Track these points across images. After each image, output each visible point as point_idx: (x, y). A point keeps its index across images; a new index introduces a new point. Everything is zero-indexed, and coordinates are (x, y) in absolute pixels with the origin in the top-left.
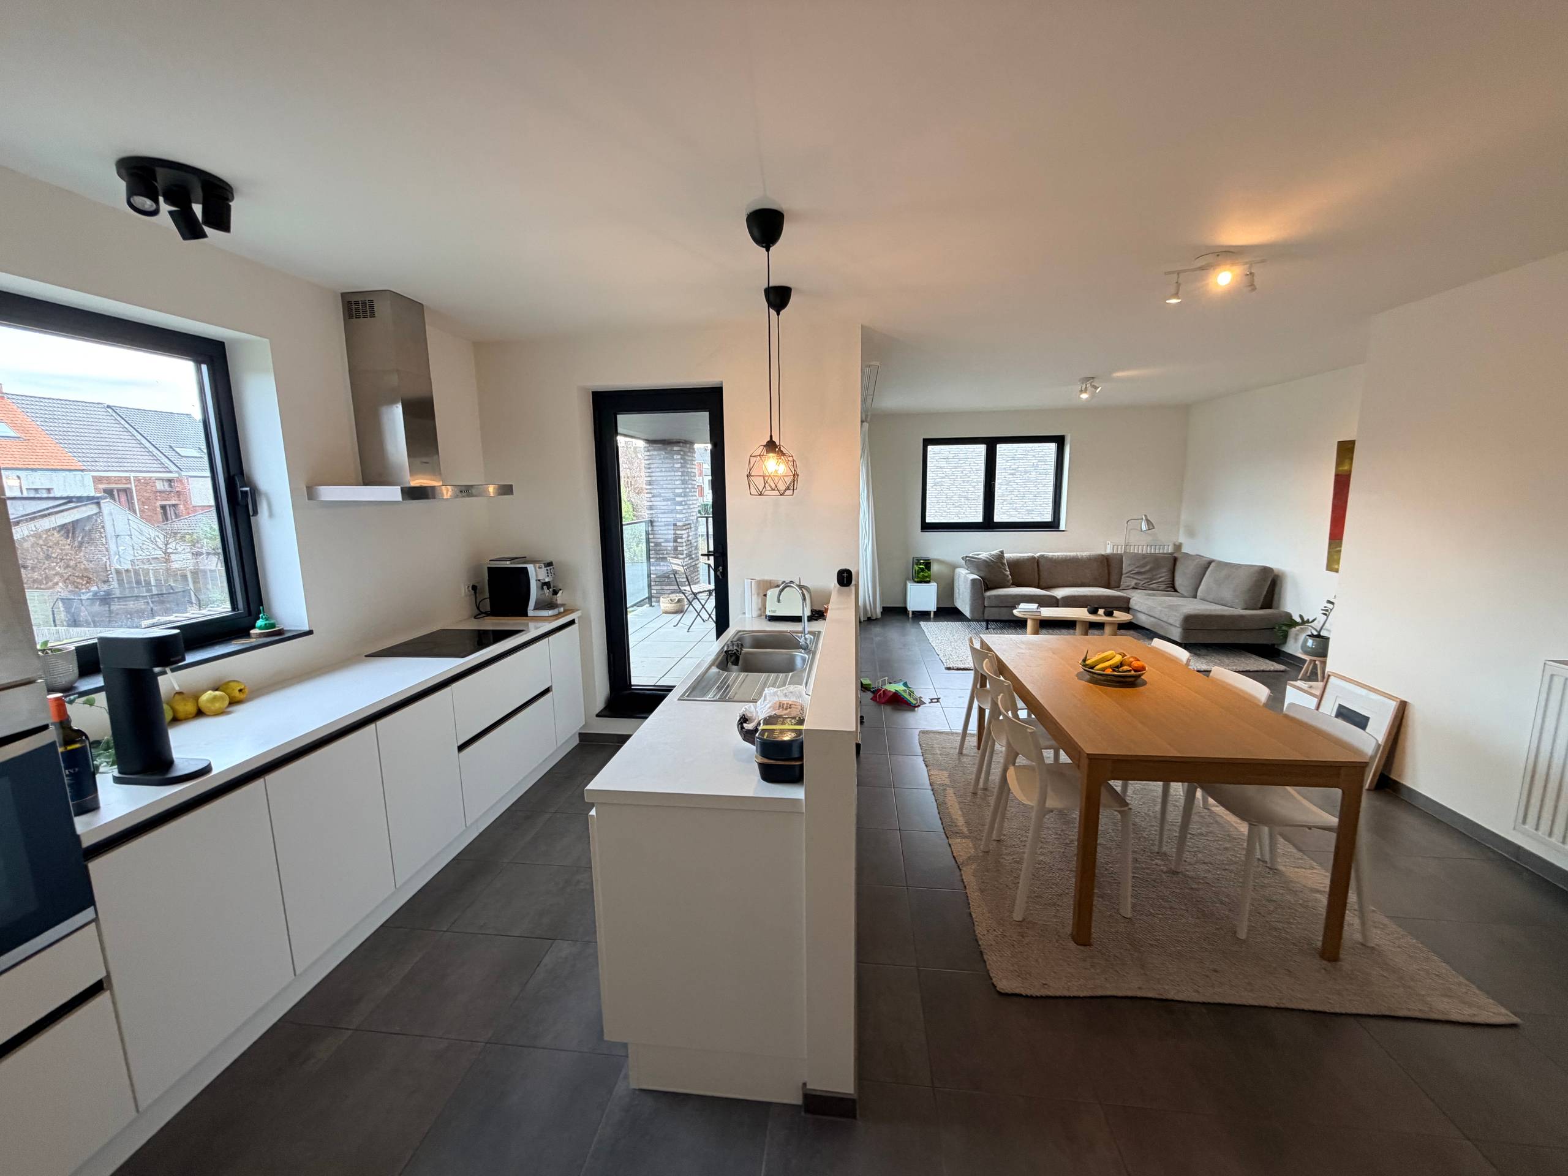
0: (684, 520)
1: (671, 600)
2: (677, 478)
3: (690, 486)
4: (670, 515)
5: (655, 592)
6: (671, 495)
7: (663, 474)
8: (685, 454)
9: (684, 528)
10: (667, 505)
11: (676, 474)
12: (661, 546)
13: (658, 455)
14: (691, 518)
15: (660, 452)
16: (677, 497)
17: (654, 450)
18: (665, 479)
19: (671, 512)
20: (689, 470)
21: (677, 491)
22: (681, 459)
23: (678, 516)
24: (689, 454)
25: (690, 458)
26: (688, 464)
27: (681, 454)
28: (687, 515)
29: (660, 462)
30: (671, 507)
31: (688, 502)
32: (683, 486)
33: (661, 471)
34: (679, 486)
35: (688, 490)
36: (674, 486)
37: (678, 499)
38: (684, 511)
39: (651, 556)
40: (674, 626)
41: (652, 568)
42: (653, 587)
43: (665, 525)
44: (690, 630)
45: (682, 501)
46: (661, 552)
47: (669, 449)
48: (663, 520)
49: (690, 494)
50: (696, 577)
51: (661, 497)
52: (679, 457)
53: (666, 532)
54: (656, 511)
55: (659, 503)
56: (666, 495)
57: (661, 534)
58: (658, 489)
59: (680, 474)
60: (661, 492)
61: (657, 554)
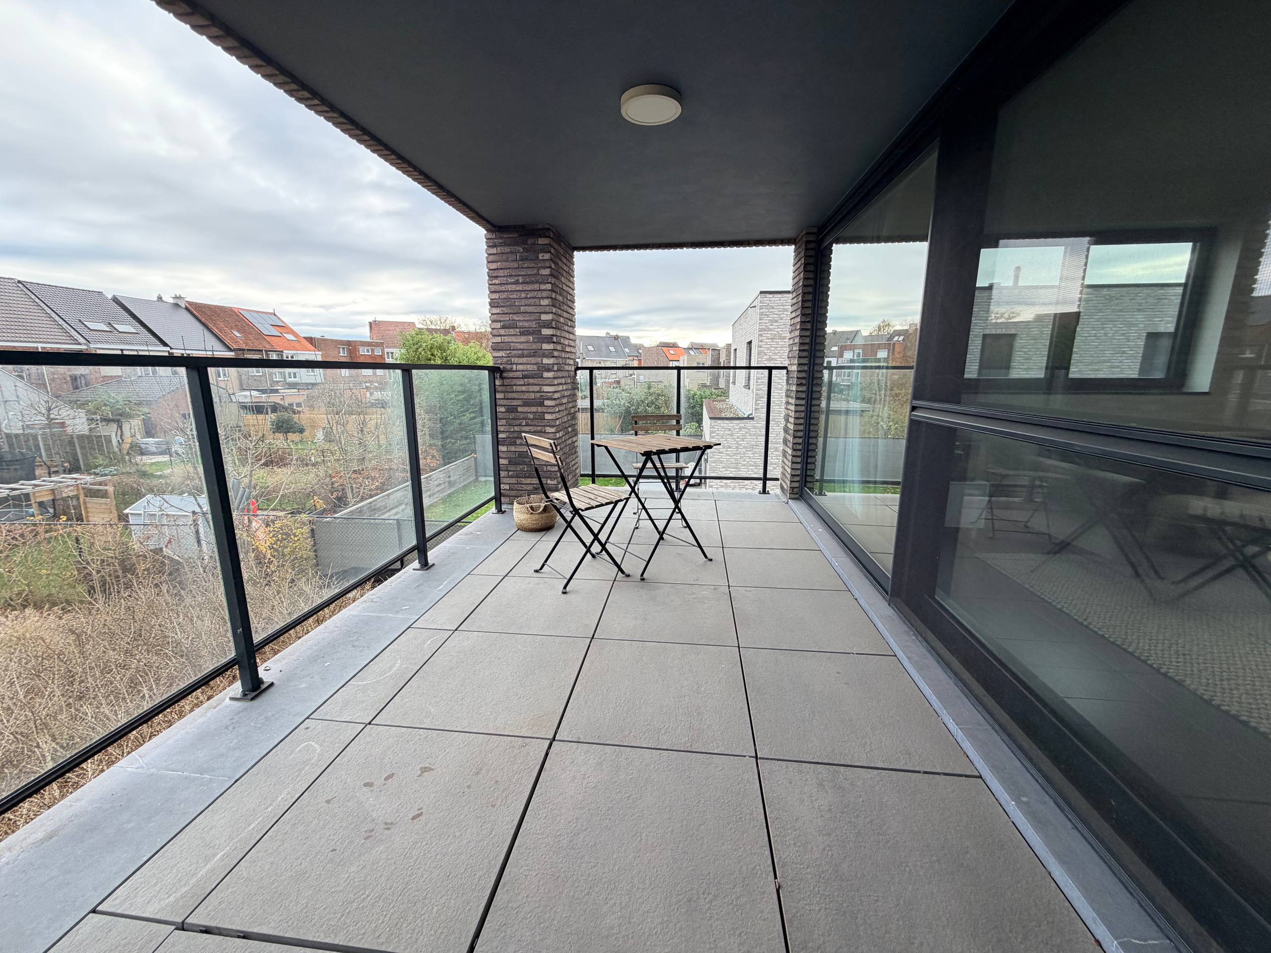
0: (555, 368)
1: (532, 508)
2: (544, 294)
3: (565, 315)
4: (533, 360)
5: (507, 487)
6: (533, 324)
7: (519, 287)
8: (559, 256)
9: (556, 382)
10: (526, 342)
11: (543, 287)
12: (517, 412)
13: (512, 252)
14: (567, 368)
15: (513, 248)
16: (544, 327)
17: (505, 244)
18: (523, 295)
19: (534, 354)
20: (564, 287)
21: (544, 317)
23: (546, 361)
26: (563, 275)
28: (560, 361)
29: (516, 265)
30: (534, 346)
31: (562, 341)
32: (553, 311)
33: (517, 283)
34: (547, 309)
35: (562, 320)
36: (539, 309)
37: (546, 332)
38: (556, 354)
39: (499, 428)
40: (536, 571)
41: (502, 448)
42: (503, 480)
43: (524, 377)
44: (568, 589)
46: (518, 422)
47: (530, 241)
48: (520, 367)
49: (566, 328)
50: (573, 463)
51: (516, 328)
52: (547, 256)
53: (524, 388)
54: (508, 352)
55: (513, 339)
56: (526, 324)
57: (517, 392)
58: (510, 313)
59: (549, 286)
60: (516, 318)
61: (510, 425)
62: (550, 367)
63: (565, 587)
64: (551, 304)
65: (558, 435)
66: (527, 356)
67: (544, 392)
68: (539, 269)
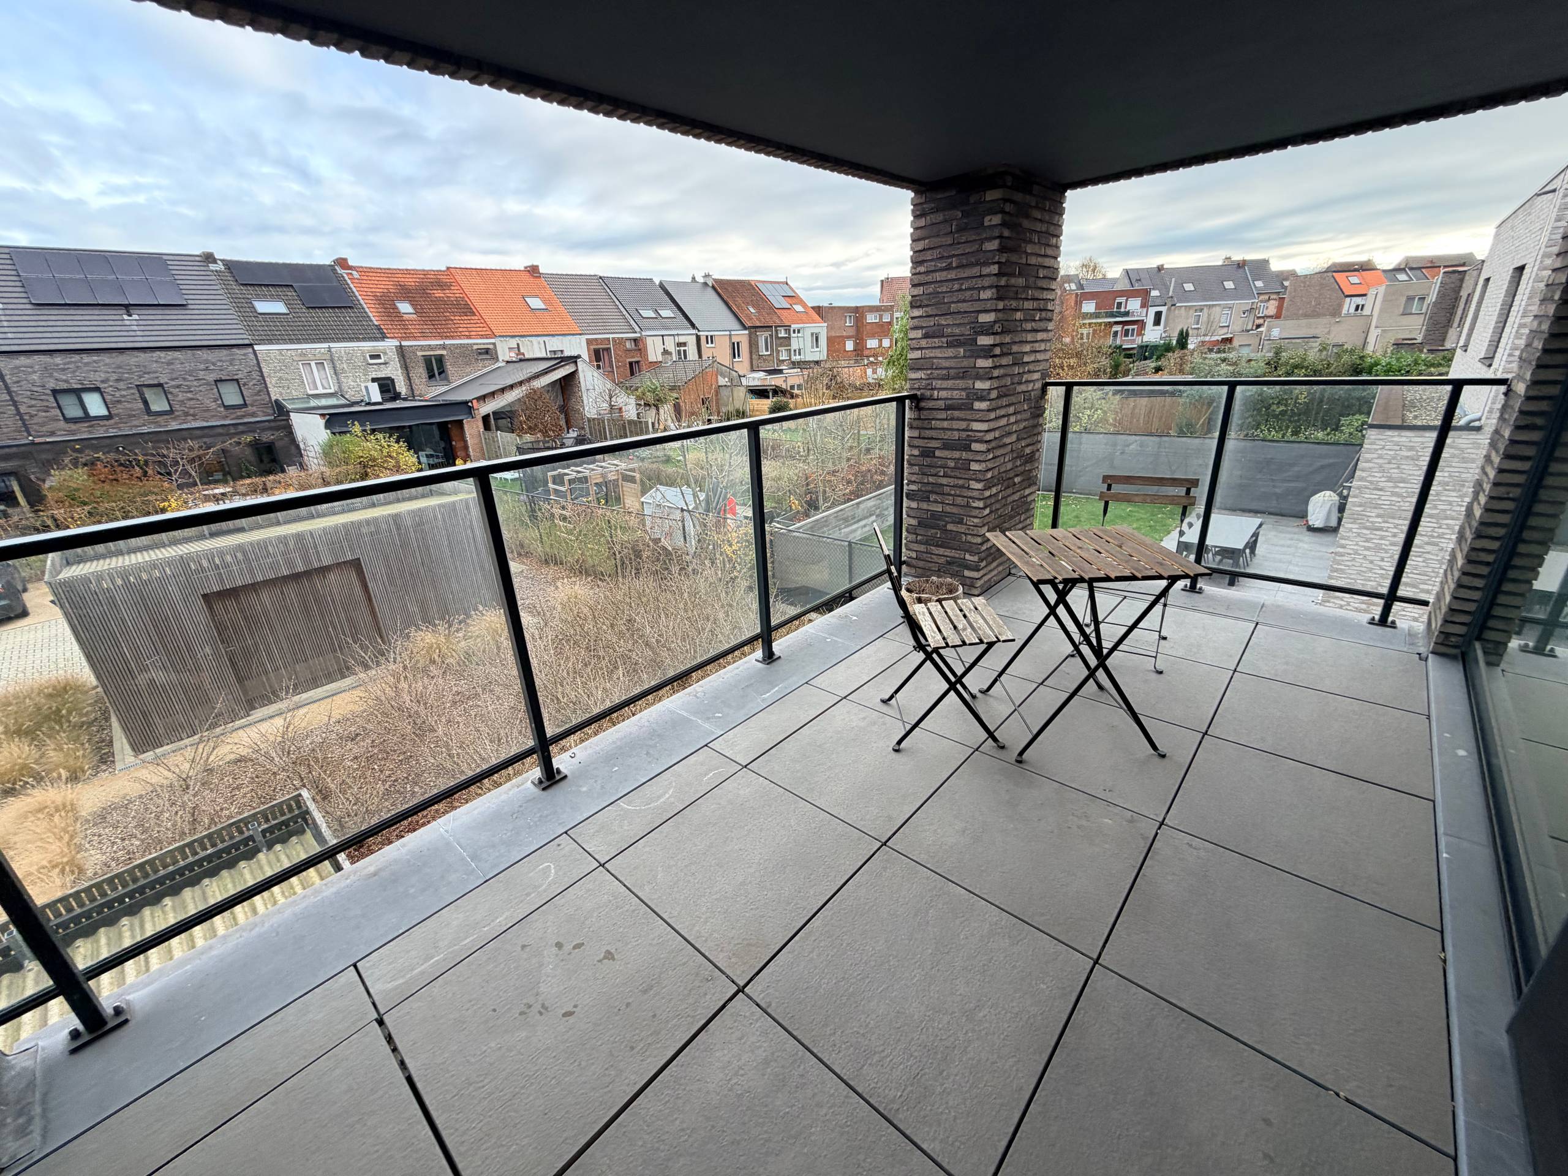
0: (997, 393)
2: (987, 282)
3: (1028, 305)
4: (960, 383)
6: (966, 330)
7: (952, 275)
8: (1024, 211)
9: (992, 415)
10: (955, 357)
11: (986, 270)
12: (934, 457)
13: (946, 221)
15: (948, 214)
16: (982, 333)
17: (937, 210)
18: (956, 287)
19: (963, 374)
20: (1033, 260)
21: (985, 318)
22: (1004, 224)
23: (979, 385)
24: (1037, 214)
25: (1039, 227)
26: (1031, 242)
27: (1003, 212)
29: (950, 240)
30: (966, 363)
32: (1001, 305)
33: (948, 268)
34: (989, 305)
35: (1023, 315)
36: (977, 306)
37: (984, 341)
38: (996, 373)
39: (906, 477)
40: (884, 702)
41: (908, 504)
43: (948, 408)
44: (903, 745)
45: (994, 345)
46: (933, 471)
47: (973, 199)
48: (943, 394)
49: (1028, 326)
51: (943, 336)
52: (996, 219)
53: (945, 424)
54: (929, 372)
55: (937, 353)
56: (957, 331)
57: (936, 429)
58: (936, 315)
59: (995, 269)
60: (944, 323)
61: (924, 474)
62: (985, 393)
63: (899, 742)
64: (995, 296)
65: (987, 493)
66: (953, 378)
67: (972, 430)
68: (982, 241)
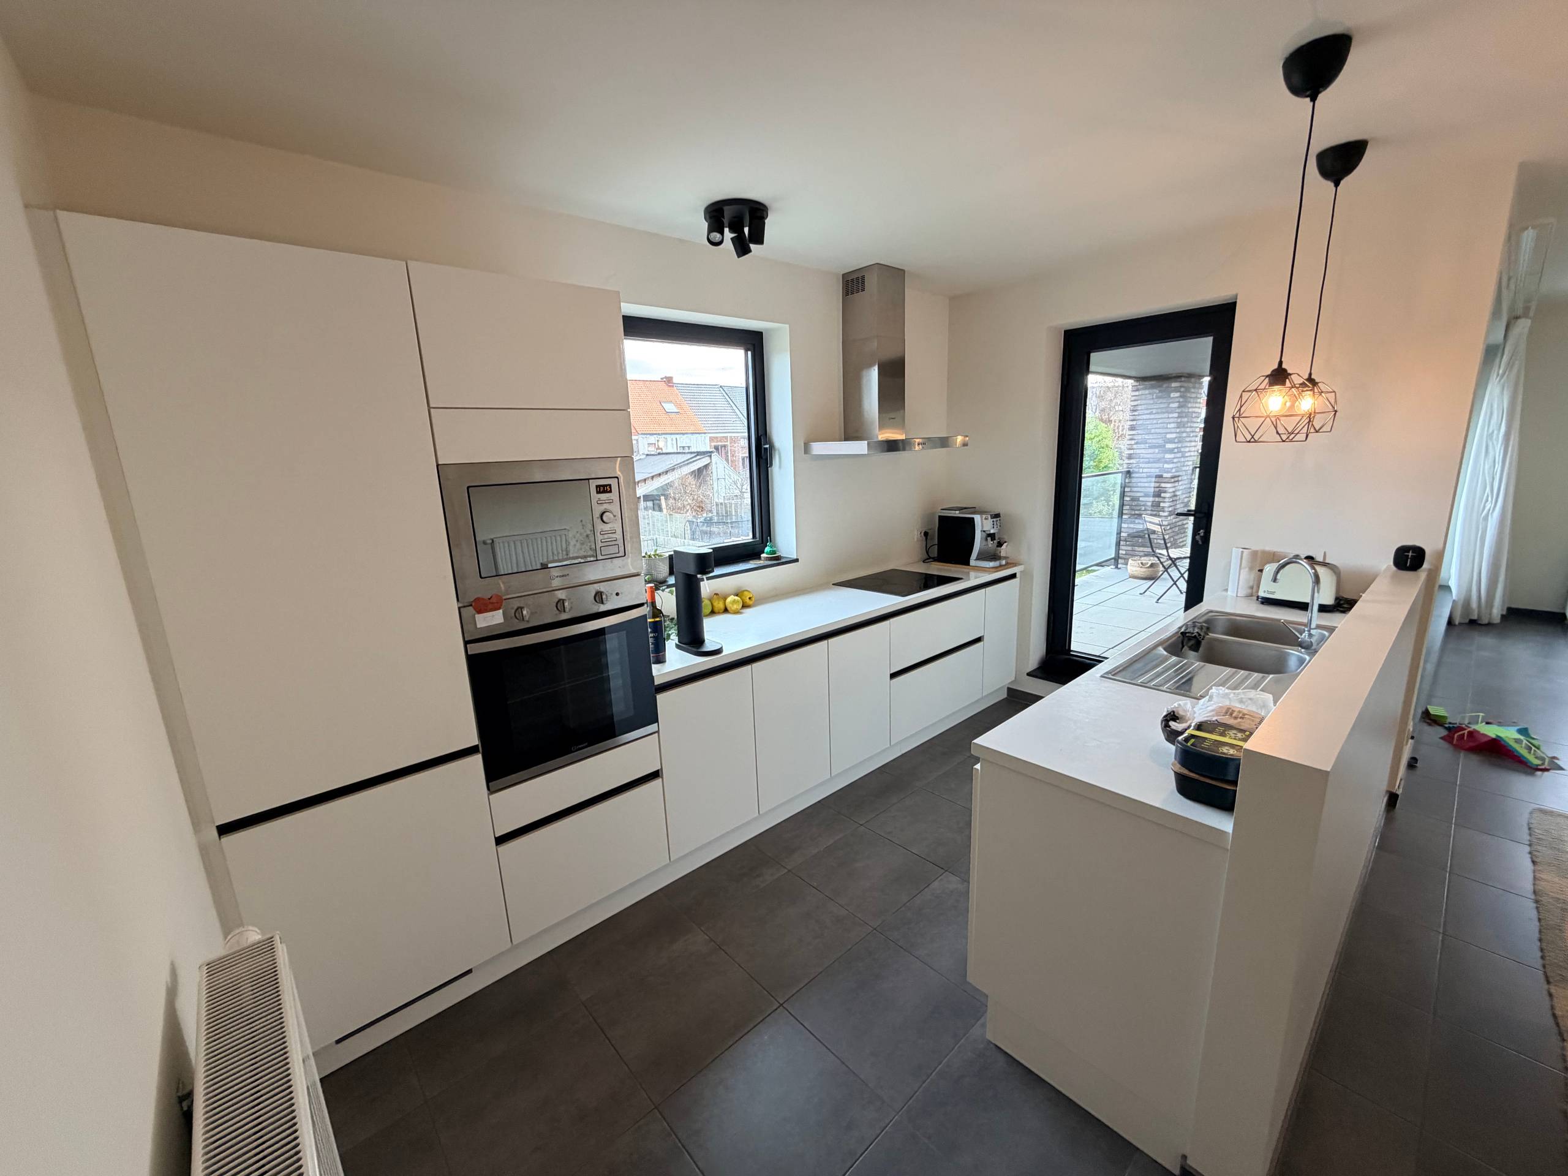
0: (1174, 470)
1: (1142, 563)
3: (1188, 430)
4: (1154, 465)
5: (1124, 552)
6: (1160, 441)
7: (1152, 416)
8: (1187, 390)
9: (1173, 480)
10: (1153, 453)
11: (1171, 416)
12: (1139, 500)
13: (1150, 394)
14: (1184, 468)
15: (1151, 391)
16: (1167, 443)
17: (1145, 389)
18: (1155, 422)
19: (1158, 461)
20: (1190, 410)
21: (1169, 436)
22: (1181, 397)
23: (1166, 466)
24: (1193, 390)
25: (1194, 395)
26: (1190, 402)
27: (1180, 392)
28: (1179, 465)
29: (1152, 402)
30: (1159, 456)
31: (1182, 450)
32: (1178, 430)
33: (1151, 413)
34: (1173, 430)
35: (1184, 435)
36: (1166, 431)
37: (1169, 446)
38: (1175, 460)
39: (1124, 512)
40: (1141, 594)
41: (1124, 525)
42: (1122, 547)
43: (1147, 477)
44: (1159, 601)
45: (1175, 448)
46: (1138, 508)
47: (1165, 386)
48: (1145, 470)
49: (1188, 439)
50: (1181, 540)
51: (1146, 443)
52: (1178, 394)
53: (1146, 485)
54: (1138, 460)
55: (1143, 451)
56: (1154, 441)
57: (1141, 487)
58: (1144, 434)
59: (1176, 415)
60: (1147, 437)
61: (1132, 510)
62: (1169, 470)
63: (1158, 600)
64: (1176, 426)
65: (1169, 518)
66: (1152, 463)
67: (1162, 487)
68: (1170, 403)
